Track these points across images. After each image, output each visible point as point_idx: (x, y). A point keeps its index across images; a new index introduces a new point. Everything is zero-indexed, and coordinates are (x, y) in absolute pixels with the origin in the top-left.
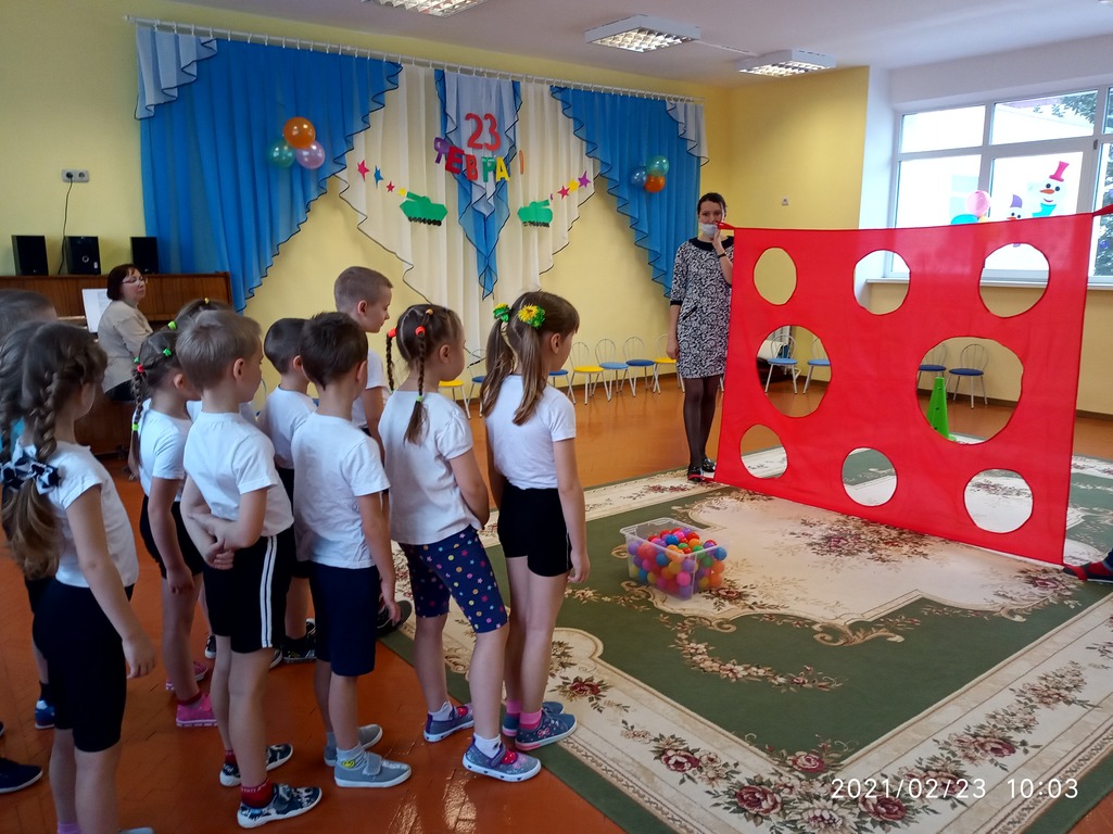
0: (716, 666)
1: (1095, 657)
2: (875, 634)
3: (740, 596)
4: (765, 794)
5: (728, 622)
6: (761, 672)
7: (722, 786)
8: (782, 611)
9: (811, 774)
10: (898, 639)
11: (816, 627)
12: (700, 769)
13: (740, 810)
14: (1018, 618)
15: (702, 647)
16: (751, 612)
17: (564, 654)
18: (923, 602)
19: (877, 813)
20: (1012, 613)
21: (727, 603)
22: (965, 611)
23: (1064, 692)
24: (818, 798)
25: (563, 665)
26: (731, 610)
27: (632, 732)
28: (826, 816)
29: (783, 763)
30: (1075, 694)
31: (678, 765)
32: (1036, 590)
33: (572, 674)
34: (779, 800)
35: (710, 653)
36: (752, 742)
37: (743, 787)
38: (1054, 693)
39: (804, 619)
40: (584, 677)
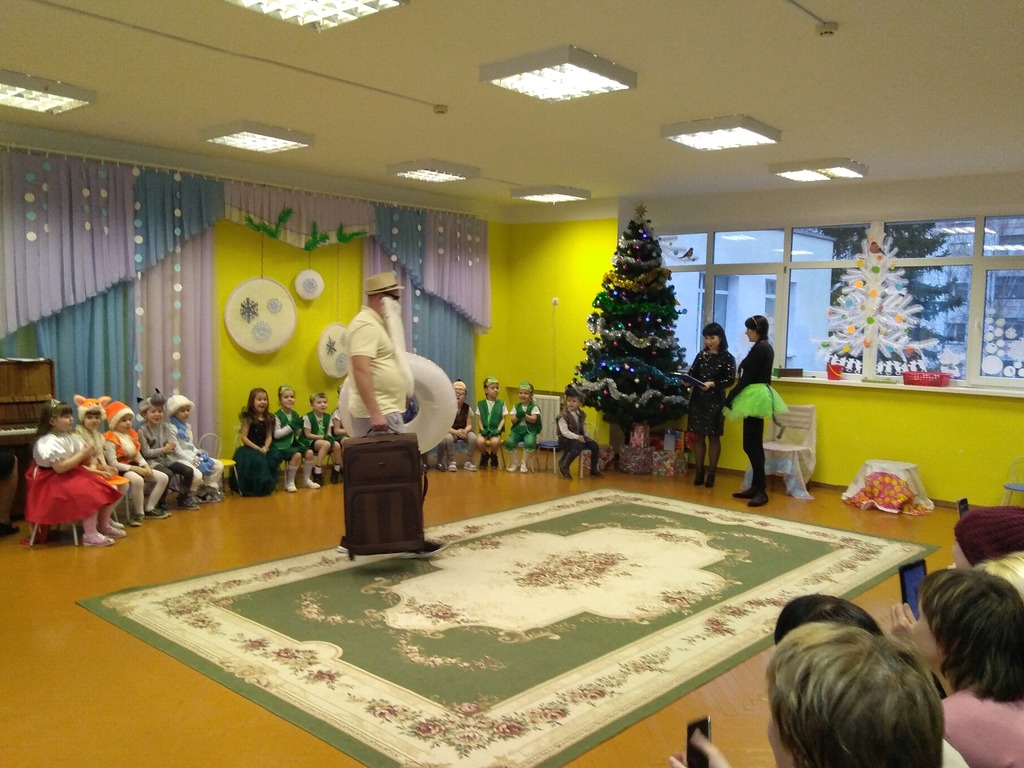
0: (422, 659)
1: (685, 644)
2: (542, 634)
3: (453, 615)
4: (434, 727)
5: (439, 632)
6: (454, 661)
7: (409, 723)
8: (481, 624)
9: (468, 714)
10: (557, 637)
11: (501, 633)
12: (396, 715)
13: (417, 734)
14: (645, 623)
15: (415, 648)
16: (457, 625)
17: (313, 657)
18: (585, 614)
19: (504, 732)
20: (642, 620)
21: (442, 621)
22: (610, 619)
23: (652, 665)
24: (468, 726)
25: (310, 664)
26: (443, 625)
27: (352, 699)
28: (471, 735)
29: (452, 709)
30: (660, 666)
31: (382, 714)
32: (667, 605)
33: (315, 669)
34: (443, 728)
35: (420, 652)
36: (435, 700)
37: (421, 723)
38: (646, 665)
39: (493, 629)
40: (324, 670)
